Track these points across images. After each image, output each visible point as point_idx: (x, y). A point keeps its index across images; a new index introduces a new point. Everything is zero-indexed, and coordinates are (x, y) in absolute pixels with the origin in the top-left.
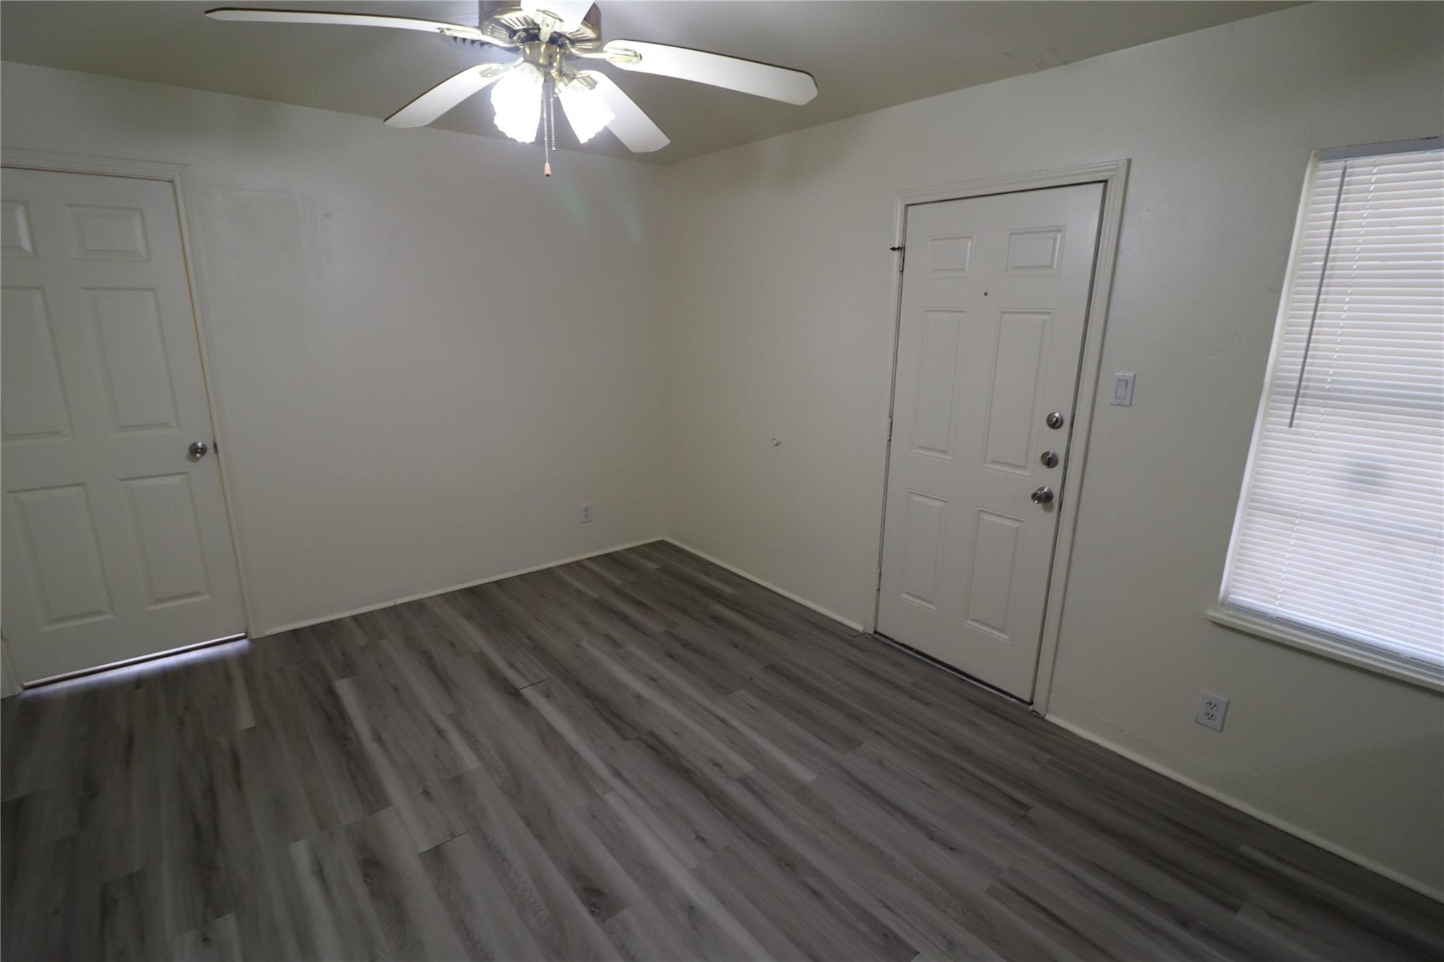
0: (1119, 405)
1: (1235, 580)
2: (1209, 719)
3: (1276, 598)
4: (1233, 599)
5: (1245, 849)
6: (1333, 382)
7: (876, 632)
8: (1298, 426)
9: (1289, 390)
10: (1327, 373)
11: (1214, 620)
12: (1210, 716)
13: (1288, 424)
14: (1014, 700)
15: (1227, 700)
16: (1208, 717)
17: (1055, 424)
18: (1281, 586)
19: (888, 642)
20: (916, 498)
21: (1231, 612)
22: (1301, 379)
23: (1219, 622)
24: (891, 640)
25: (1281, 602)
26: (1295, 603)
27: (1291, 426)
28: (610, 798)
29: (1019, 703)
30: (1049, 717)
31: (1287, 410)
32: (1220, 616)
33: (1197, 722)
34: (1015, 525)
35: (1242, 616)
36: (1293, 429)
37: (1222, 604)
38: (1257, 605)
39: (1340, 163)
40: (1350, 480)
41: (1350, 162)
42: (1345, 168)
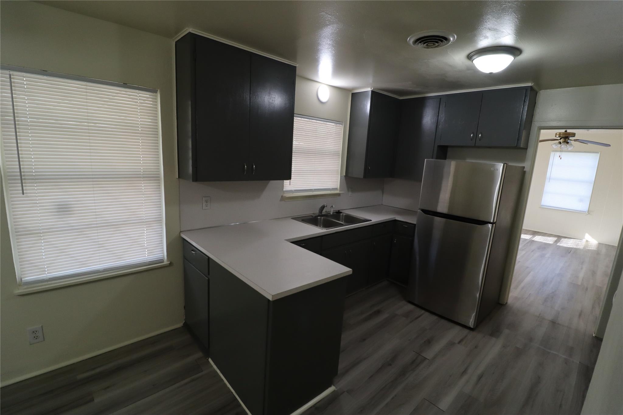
1: (23, 272)
2: (36, 339)
3: (44, 271)
4: (25, 280)
6: (35, 172)
8: (26, 193)
9: (16, 177)
10: (32, 168)
11: (19, 294)
12: (36, 337)
13: (22, 193)
15: (41, 325)
16: (35, 338)
18: (45, 265)
21: (25, 287)
22: (20, 172)
23: (21, 294)
25: (48, 272)
26: (55, 269)
27: (23, 194)
32: (22, 291)
33: (31, 344)
35: (32, 286)
36: (25, 195)
37: (20, 285)
38: (37, 278)
39: (7, 72)
40: (57, 212)
41: (11, 73)
42: (10, 75)
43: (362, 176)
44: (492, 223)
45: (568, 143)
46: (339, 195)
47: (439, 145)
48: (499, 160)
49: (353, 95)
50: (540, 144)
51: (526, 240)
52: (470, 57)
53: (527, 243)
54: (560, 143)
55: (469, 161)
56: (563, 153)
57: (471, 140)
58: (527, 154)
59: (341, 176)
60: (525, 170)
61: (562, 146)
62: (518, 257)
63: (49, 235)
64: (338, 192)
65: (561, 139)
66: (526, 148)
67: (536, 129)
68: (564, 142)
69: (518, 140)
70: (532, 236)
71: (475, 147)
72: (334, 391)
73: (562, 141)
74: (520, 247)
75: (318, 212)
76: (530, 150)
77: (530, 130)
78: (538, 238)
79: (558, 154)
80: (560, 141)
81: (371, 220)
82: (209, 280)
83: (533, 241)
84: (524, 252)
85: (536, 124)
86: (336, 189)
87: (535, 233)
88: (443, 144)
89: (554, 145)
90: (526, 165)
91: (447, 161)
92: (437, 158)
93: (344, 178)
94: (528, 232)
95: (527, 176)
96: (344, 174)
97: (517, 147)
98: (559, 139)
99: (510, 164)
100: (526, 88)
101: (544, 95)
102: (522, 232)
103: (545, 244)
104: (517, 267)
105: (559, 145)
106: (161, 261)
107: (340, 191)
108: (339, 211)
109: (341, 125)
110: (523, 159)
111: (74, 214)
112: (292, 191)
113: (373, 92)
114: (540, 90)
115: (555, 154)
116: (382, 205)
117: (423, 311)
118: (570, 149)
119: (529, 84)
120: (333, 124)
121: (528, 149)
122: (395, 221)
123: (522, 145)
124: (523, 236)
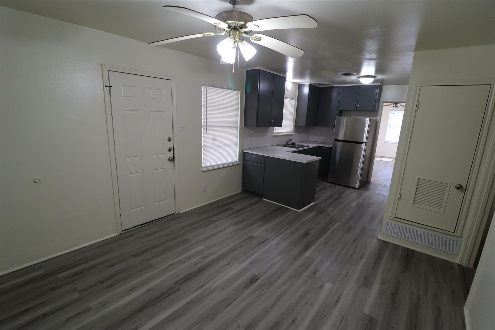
0: (182, 133)
1: (204, 162)
3: (208, 163)
4: (204, 165)
5: (221, 204)
6: (210, 124)
7: (122, 231)
9: (205, 126)
10: (210, 122)
14: (171, 215)
15: (206, 185)
16: (204, 190)
17: (169, 140)
19: (129, 230)
20: (130, 175)
22: (207, 124)
23: (203, 171)
24: (130, 229)
26: (211, 162)
27: (207, 132)
28: (213, 287)
29: (173, 215)
30: (181, 212)
31: (205, 130)
33: (203, 192)
34: (164, 170)
39: (206, 87)
40: (213, 140)
41: (207, 87)
42: (206, 88)
43: (304, 125)
44: (366, 143)
45: (397, 106)
46: (292, 135)
47: (340, 109)
48: (368, 117)
49: (299, 85)
50: (384, 107)
51: (377, 160)
52: (359, 78)
53: (378, 161)
54: (394, 106)
55: (353, 117)
56: (395, 111)
57: (355, 107)
58: (378, 114)
59: (293, 126)
60: (377, 121)
61: (395, 108)
62: (374, 167)
63: (211, 149)
64: (292, 133)
65: (394, 104)
66: (378, 111)
67: (382, 102)
68: (395, 106)
69: (375, 108)
70: (380, 158)
71: (356, 110)
72: (314, 204)
73: (394, 105)
74: (374, 163)
75: (286, 143)
76: (379, 112)
77: (379, 103)
78: (383, 159)
79: (393, 112)
80: (393, 105)
81: (311, 146)
82: (264, 166)
83: (381, 161)
84: (377, 165)
85: (382, 100)
86: (291, 132)
87: (382, 157)
88: (341, 109)
89: (390, 108)
90: (378, 118)
91: (342, 118)
92: (339, 116)
93: (294, 126)
94: (378, 157)
95: (378, 123)
96: (295, 125)
97: (374, 111)
98: (393, 104)
99: (372, 118)
100: (378, 85)
101: (385, 88)
102: (375, 157)
103: (388, 161)
104: (373, 170)
105: (393, 108)
106: (236, 162)
107: (293, 133)
108: (293, 143)
109: (294, 100)
110: (376, 116)
111: (216, 141)
112: (276, 133)
113: (310, 85)
114: (383, 85)
115: (392, 112)
116: (308, 141)
117: (336, 185)
118: (398, 110)
119: (379, 84)
120: (290, 100)
121: (379, 111)
122: (320, 147)
123: (376, 110)
124: (376, 159)
